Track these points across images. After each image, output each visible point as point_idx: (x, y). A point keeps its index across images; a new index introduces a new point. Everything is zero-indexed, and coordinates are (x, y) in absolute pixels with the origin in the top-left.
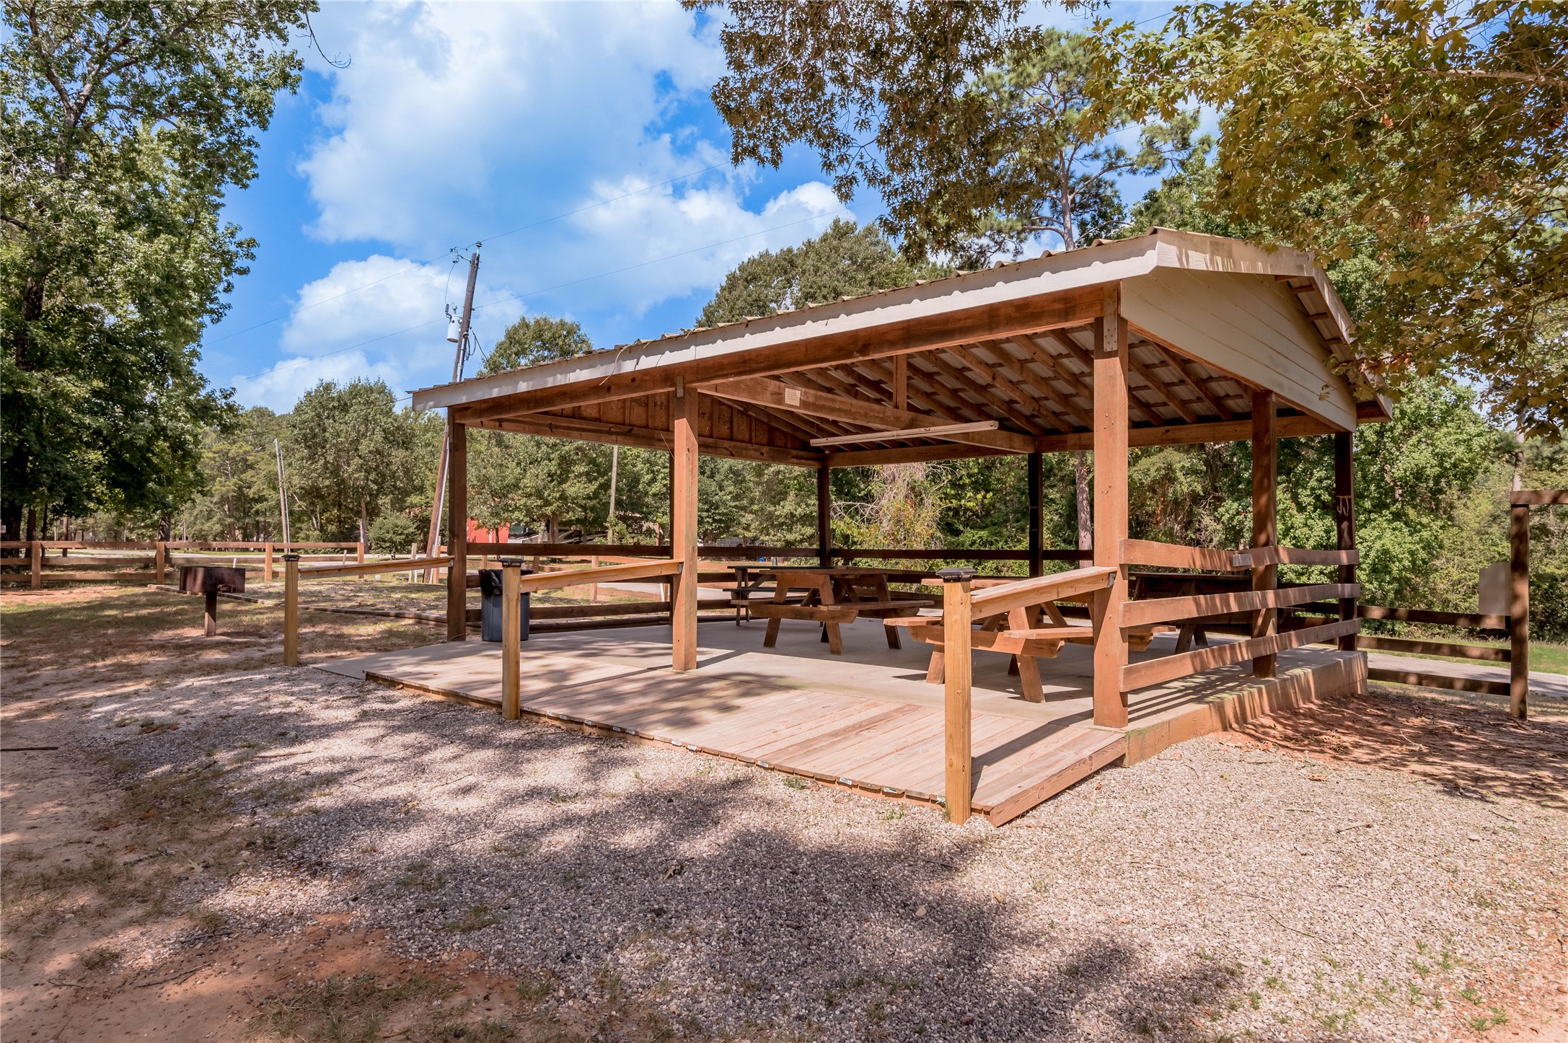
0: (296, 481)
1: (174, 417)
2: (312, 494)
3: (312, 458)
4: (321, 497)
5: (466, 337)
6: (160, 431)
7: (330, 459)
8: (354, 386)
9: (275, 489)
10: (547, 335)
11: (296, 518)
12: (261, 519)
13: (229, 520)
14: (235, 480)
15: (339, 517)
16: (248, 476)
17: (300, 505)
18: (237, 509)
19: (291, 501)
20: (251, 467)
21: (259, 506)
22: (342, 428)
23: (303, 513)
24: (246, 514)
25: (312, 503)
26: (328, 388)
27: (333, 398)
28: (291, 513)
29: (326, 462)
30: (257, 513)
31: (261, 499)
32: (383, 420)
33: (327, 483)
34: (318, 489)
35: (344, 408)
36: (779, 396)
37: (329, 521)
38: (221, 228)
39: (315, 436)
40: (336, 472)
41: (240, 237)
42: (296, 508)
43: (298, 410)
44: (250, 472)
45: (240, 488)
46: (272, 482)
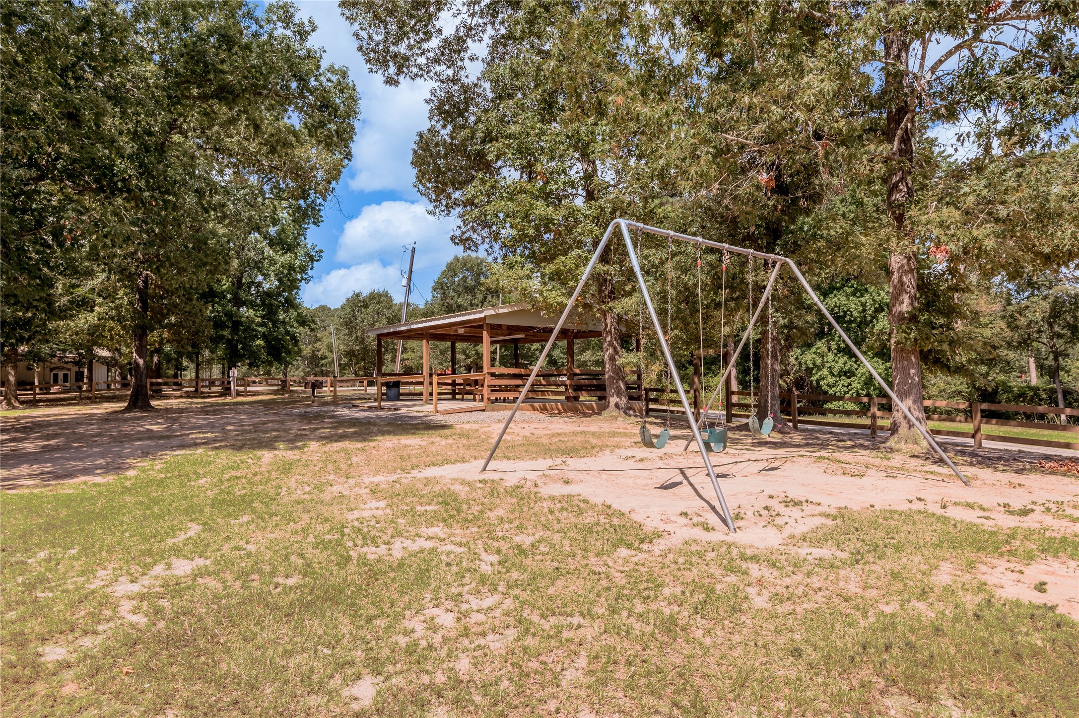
0: (342, 347)
1: (292, 326)
2: (350, 354)
3: (350, 334)
4: (354, 355)
5: (409, 285)
6: (287, 333)
7: (359, 334)
8: (372, 294)
9: (331, 352)
10: (469, 265)
11: (343, 367)
12: (324, 368)
13: (308, 370)
14: (310, 347)
15: (364, 367)
16: (318, 345)
17: (344, 360)
18: (311, 363)
19: (340, 359)
20: (319, 340)
21: (323, 362)
22: (364, 318)
23: (346, 365)
24: (316, 366)
25: (350, 360)
26: (358, 295)
27: (360, 301)
28: (340, 365)
29: (357, 337)
30: (322, 365)
31: (326, 358)
32: (386, 311)
33: (358, 348)
34: (353, 351)
35: (366, 306)
36: (456, 331)
37: (360, 369)
38: (309, 246)
39: (351, 322)
40: (362, 341)
41: (316, 249)
42: (342, 362)
43: (343, 307)
44: (319, 343)
45: (313, 351)
46: (330, 348)
